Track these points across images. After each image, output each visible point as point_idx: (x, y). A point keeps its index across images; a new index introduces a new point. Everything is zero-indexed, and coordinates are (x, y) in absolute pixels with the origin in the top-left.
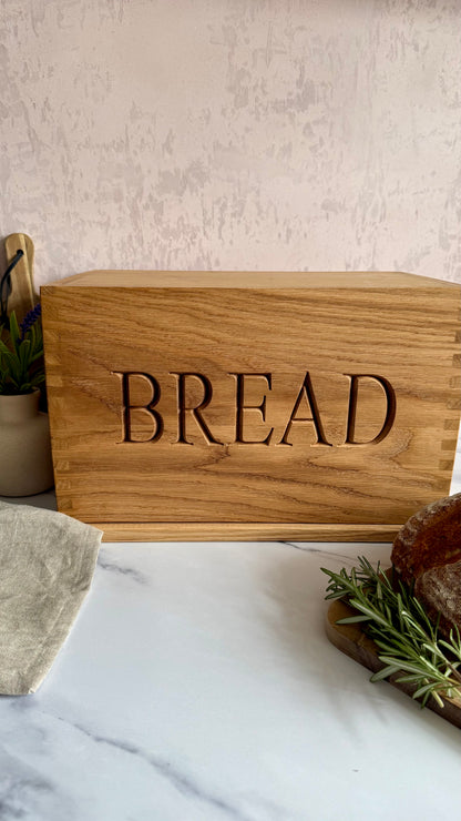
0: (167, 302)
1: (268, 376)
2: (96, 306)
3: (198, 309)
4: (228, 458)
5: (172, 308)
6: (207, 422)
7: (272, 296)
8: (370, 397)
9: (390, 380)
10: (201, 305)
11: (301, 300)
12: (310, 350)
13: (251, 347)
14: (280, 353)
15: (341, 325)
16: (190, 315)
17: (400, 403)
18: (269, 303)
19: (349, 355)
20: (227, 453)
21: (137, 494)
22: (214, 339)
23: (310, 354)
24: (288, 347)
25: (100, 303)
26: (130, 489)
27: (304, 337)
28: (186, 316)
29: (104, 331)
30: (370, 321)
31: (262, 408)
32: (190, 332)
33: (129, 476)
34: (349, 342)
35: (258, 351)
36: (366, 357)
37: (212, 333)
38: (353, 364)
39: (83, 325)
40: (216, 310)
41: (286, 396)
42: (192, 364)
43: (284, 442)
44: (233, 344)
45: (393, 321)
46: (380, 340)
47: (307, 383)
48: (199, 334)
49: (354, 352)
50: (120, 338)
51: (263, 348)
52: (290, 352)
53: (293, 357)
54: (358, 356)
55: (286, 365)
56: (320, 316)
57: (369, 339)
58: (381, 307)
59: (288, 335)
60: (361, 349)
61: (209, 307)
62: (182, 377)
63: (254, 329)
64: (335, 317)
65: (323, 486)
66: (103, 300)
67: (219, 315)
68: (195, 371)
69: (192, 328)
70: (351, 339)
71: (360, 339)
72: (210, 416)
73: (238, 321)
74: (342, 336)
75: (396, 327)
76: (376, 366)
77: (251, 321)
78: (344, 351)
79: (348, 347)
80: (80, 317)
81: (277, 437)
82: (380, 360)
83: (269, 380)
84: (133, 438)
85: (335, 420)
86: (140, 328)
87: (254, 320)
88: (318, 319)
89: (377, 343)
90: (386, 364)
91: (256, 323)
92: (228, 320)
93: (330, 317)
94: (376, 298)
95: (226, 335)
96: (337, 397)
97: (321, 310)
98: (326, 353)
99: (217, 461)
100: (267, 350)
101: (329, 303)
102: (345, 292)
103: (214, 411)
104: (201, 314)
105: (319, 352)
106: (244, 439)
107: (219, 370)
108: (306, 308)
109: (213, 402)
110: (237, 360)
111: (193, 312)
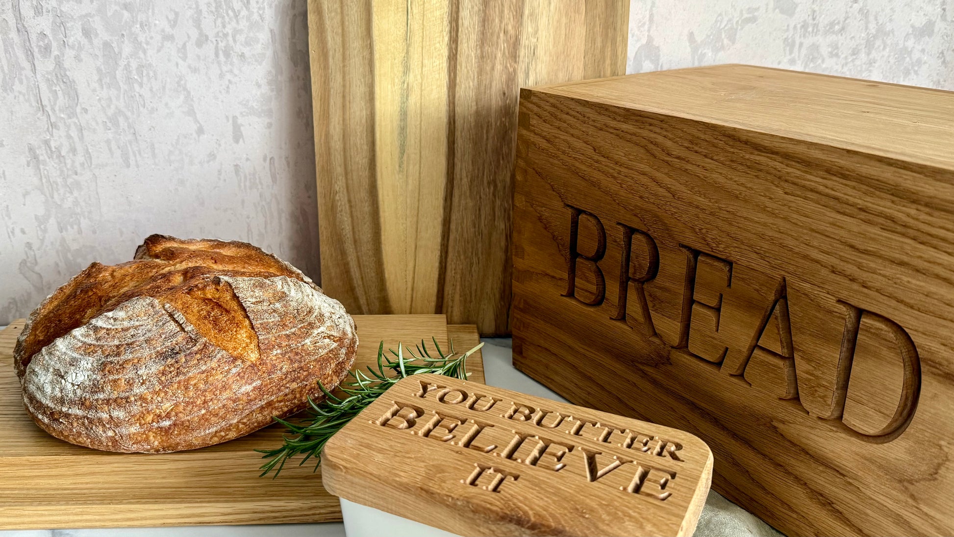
0: (624, 126)
1: (730, 263)
2: (560, 120)
3: (656, 144)
4: (669, 368)
5: (629, 136)
6: (650, 305)
7: (746, 143)
8: (876, 355)
9: (917, 339)
10: (660, 139)
11: (788, 157)
12: (790, 242)
13: (712, 214)
14: (749, 235)
15: (844, 214)
16: (648, 151)
17: (929, 387)
18: (742, 154)
19: (851, 269)
20: (668, 359)
21: (574, 367)
22: (668, 190)
23: (791, 250)
24: (760, 229)
25: (565, 116)
26: (570, 358)
27: (785, 219)
28: (642, 151)
29: (564, 152)
30: (892, 219)
31: (718, 310)
32: (644, 174)
33: (570, 341)
34: (852, 247)
35: (720, 223)
36: (878, 281)
37: (667, 181)
38: (855, 286)
39: (548, 141)
40: (677, 151)
41: (748, 304)
42: (642, 220)
43: (741, 376)
44: (690, 204)
45: (934, 231)
46: (905, 259)
47: (782, 294)
48: (654, 180)
49: (860, 267)
50: (577, 164)
51: (725, 220)
52: (762, 236)
53: (766, 245)
54: (864, 276)
55: (754, 256)
56: (812, 190)
57: (885, 252)
58: (914, 199)
59: (764, 209)
60: (872, 265)
61: (669, 144)
62: (630, 231)
63: (719, 188)
64: (836, 199)
65: (789, 473)
66: (567, 114)
67: (678, 158)
68: (644, 229)
69: (647, 169)
70: (856, 242)
71: (872, 247)
72: (654, 298)
73: (699, 171)
74: (842, 233)
75: (935, 242)
76: (893, 303)
77: (715, 176)
78: (842, 259)
79: (848, 254)
80: (546, 129)
81: (732, 364)
82: (900, 295)
83: (730, 271)
84: (576, 295)
85: (816, 373)
86: (596, 157)
87: (719, 175)
88: (810, 195)
89: (902, 264)
90: (912, 307)
91: (721, 180)
92: (689, 167)
93: (827, 195)
94: (908, 181)
95: (683, 188)
96: (826, 337)
97: (814, 180)
98: (815, 254)
99: (656, 366)
100: (731, 224)
101: (828, 171)
102: (856, 158)
103: (659, 293)
104: (657, 151)
105: (803, 249)
106: (691, 349)
107: (670, 236)
108: (794, 171)
109: (659, 280)
110: (692, 229)
111: (651, 146)
